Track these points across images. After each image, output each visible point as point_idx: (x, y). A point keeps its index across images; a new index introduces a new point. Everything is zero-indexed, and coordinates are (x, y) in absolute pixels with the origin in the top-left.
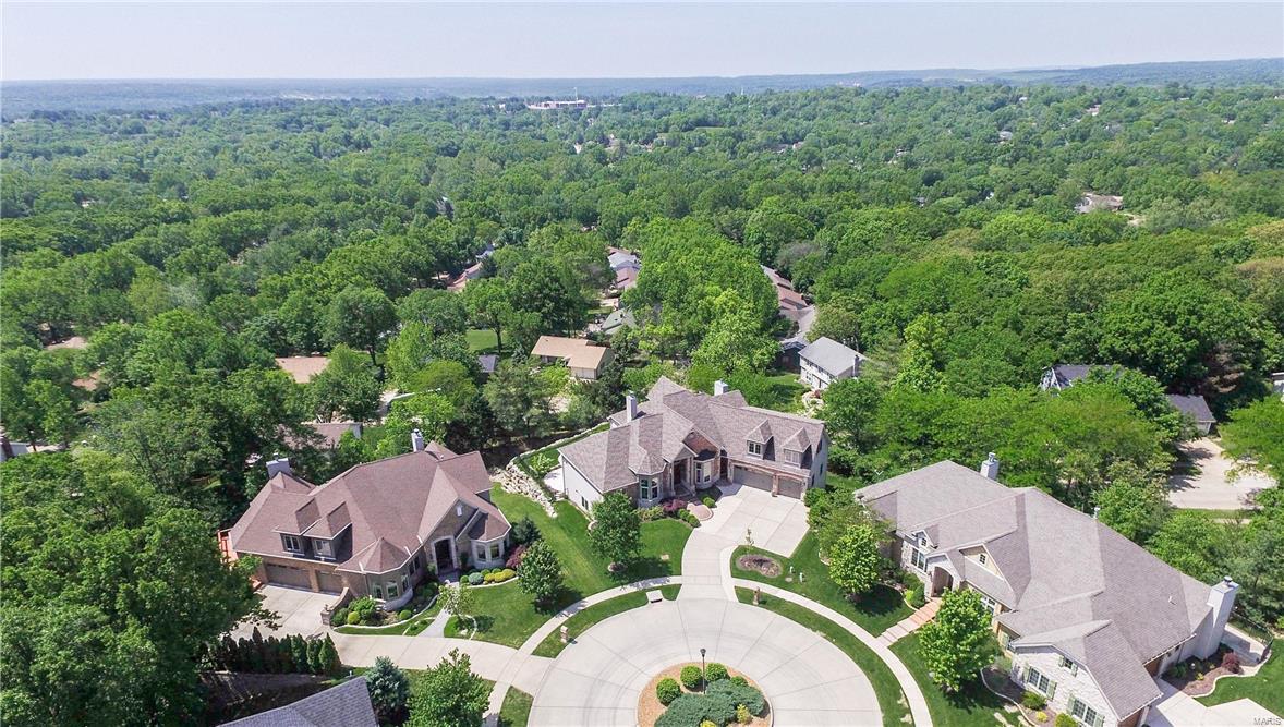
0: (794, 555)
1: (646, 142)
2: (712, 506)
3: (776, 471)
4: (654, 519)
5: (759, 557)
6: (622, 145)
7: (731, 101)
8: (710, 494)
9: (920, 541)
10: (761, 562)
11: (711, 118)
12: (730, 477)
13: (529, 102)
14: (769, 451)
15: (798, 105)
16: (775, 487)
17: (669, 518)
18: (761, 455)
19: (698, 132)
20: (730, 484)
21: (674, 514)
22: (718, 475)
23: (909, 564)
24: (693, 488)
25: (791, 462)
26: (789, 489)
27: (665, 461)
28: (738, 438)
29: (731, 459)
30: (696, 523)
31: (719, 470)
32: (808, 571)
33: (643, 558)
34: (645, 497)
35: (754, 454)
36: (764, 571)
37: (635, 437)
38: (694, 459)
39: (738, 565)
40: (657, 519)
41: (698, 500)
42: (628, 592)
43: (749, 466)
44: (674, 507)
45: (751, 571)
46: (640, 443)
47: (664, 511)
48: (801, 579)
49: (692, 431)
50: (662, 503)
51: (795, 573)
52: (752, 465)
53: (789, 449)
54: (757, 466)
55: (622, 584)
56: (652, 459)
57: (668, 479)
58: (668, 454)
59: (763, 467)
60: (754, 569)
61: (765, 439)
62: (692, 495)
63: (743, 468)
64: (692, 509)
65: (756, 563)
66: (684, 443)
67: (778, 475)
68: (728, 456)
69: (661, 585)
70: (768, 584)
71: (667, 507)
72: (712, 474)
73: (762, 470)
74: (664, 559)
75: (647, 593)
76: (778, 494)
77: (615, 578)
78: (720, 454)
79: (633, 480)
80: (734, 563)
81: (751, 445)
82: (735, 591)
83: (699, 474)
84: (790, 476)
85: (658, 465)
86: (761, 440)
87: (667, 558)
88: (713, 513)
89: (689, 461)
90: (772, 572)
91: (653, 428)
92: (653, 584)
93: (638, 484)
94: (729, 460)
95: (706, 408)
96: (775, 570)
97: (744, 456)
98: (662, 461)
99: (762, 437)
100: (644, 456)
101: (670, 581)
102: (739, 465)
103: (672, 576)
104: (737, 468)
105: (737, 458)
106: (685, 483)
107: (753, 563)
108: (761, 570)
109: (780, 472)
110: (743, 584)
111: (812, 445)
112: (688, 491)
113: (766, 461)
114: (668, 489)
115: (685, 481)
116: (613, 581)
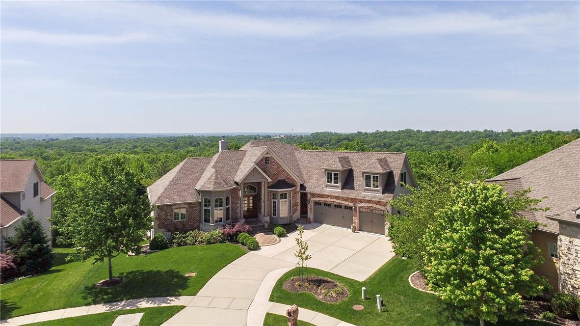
0: (372, 279)
2: (281, 235)
3: (355, 201)
4: (209, 243)
5: (313, 276)
8: (290, 227)
10: (319, 283)
12: (310, 215)
14: (348, 180)
16: (356, 220)
17: (228, 243)
18: (339, 184)
20: (310, 222)
21: (232, 238)
22: (297, 214)
24: (267, 219)
25: (372, 188)
26: (372, 222)
27: (236, 183)
28: (318, 174)
29: (310, 194)
30: (256, 247)
31: (299, 208)
32: (393, 298)
33: (158, 272)
34: (207, 220)
35: (333, 184)
36: (321, 293)
37: (212, 163)
38: (269, 187)
39: (286, 286)
40: (214, 243)
41: (269, 230)
42: (90, 313)
43: (329, 199)
44: (235, 230)
45: (302, 294)
46: (214, 167)
47: (223, 234)
48: (379, 308)
49: (267, 156)
50: (224, 226)
51: (370, 299)
52: (332, 197)
53: (368, 170)
54: (336, 198)
55: (95, 303)
56: (219, 176)
57: (239, 205)
58: (239, 177)
59: (342, 198)
60: (307, 291)
61: (343, 167)
62: (264, 226)
63: (323, 204)
64: (259, 237)
65: (311, 283)
66: (257, 165)
67: (358, 205)
68: (308, 190)
69: (156, 305)
70: (323, 312)
71: (227, 230)
72: (291, 211)
73: (341, 202)
74: (187, 275)
75: (119, 317)
76: (360, 230)
77: (94, 294)
78: (299, 188)
79: (195, 199)
80: (282, 284)
81: (329, 175)
82: (265, 321)
83: (275, 206)
84: (371, 205)
85: (224, 183)
86: (338, 167)
87: (194, 274)
88: (280, 241)
89: (263, 187)
90: (332, 297)
91: (233, 159)
92: (144, 304)
93: (200, 203)
94: (309, 195)
95: (292, 154)
96: (338, 295)
97: (322, 188)
98: (233, 183)
99: (339, 164)
100: (211, 174)
101: (174, 302)
102: (318, 199)
103: (180, 295)
104: (316, 203)
105: (317, 191)
106: (260, 216)
107: (307, 284)
108: (316, 293)
109: (360, 201)
110: (282, 310)
111: (394, 172)
112: (261, 222)
113: (344, 190)
114: (238, 217)
115: (261, 213)
116: (85, 298)
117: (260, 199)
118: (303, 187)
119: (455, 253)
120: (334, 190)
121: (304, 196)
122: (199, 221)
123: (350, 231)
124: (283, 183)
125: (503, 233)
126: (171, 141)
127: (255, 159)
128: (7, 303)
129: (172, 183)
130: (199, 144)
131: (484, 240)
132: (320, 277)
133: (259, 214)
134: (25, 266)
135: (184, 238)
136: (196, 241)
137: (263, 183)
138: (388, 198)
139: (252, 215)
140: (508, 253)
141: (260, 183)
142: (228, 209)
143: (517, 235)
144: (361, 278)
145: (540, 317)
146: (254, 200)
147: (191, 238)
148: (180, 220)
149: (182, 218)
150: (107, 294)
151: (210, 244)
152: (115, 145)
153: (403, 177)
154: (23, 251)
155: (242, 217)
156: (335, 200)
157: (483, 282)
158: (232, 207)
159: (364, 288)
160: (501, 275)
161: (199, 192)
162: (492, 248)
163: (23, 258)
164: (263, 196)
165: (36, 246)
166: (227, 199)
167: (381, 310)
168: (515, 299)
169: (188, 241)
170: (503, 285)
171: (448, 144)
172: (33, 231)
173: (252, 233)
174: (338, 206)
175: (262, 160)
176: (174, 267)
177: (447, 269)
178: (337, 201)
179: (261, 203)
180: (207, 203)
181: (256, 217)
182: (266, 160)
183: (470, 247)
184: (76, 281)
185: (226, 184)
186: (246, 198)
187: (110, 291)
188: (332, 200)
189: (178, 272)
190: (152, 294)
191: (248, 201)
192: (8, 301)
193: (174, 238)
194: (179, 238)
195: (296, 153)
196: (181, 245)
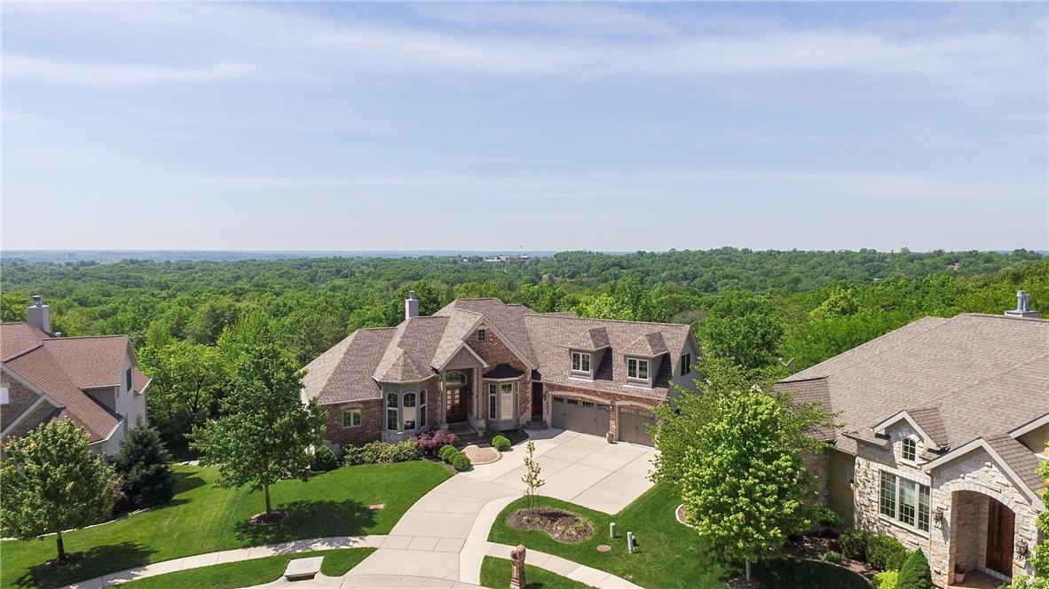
0: (626, 512)
1: (572, 277)
2: (503, 448)
3: (614, 397)
4: (397, 460)
5: (547, 508)
6: (550, 278)
7: (642, 256)
8: (516, 435)
9: (898, 448)
10: (554, 517)
11: (625, 263)
12: (547, 417)
13: (487, 258)
14: (603, 364)
15: (697, 258)
16: (613, 425)
17: (425, 460)
18: (591, 372)
19: (614, 270)
20: (546, 428)
21: (431, 453)
22: (528, 415)
23: (875, 513)
24: (482, 423)
25: (637, 378)
26: (637, 428)
27: (435, 370)
28: (560, 355)
29: (547, 385)
30: (466, 467)
31: (529, 405)
32: (650, 536)
33: (332, 503)
34: (392, 426)
35: (580, 371)
36: (556, 531)
37: (397, 339)
38: (484, 376)
39: (511, 522)
40: (404, 460)
41: (485, 440)
42: (252, 557)
43: (575, 394)
44: (434, 441)
45: (531, 532)
46: (400, 345)
47: (417, 447)
48: (630, 549)
49: (481, 328)
50: (418, 435)
51: (620, 538)
52: (579, 390)
53: (632, 353)
54: (585, 391)
55: (255, 544)
56: (409, 361)
57: (439, 403)
58: (440, 360)
59: (595, 393)
60: (538, 529)
61: (596, 345)
62: (477, 434)
63: (565, 401)
64: (471, 451)
65: (544, 518)
66: (466, 342)
67: (617, 403)
68: (543, 380)
69: (334, 548)
70: (558, 555)
71: (423, 441)
72: (518, 410)
73: (592, 398)
74: (371, 507)
75: (292, 561)
76: (619, 440)
77: (252, 533)
78: (529, 376)
79: (375, 395)
80: (504, 520)
81: (576, 358)
82: (482, 566)
83: (493, 404)
84: (636, 404)
85: (417, 371)
86: (590, 345)
87: (381, 506)
88: (501, 457)
89: (475, 376)
90: (571, 535)
91: (429, 331)
92: (319, 546)
93: (382, 401)
94: (544, 386)
95: (520, 321)
96: (579, 532)
97: (566, 377)
98: (429, 370)
99: (591, 342)
100: (398, 357)
101: (357, 543)
102: (559, 393)
103: (366, 534)
104: (556, 399)
105: (557, 381)
106: (471, 418)
107: (538, 519)
108: (551, 531)
109: (621, 397)
110: (505, 552)
111: (672, 354)
112: (472, 427)
113: (598, 381)
114: (438, 422)
115: (472, 414)
116: (240, 538)
117: (471, 393)
118: (536, 374)
119: (715, 482)
120: (582, 381)
121: (537, 388)
122: (381, 428)
123: (605, 440)
124: (506, 369)
125: (769, 458)
126: (302, 266)
127: (463, 333)
128: (136, 546)
129: (339, 370)
130: (353, 274)
131: (747, 466)
132: (556, 510)
133: (469, 415)
134: (140, 496)
135: (360, 453)
136: (378, 458)
137: (475, 370)
138: (661, 394)
139: (459, 416)
140: (773, 481)
141: (470, 371)
142: (423, 409)
143: (786, 461)
144: (612, 510)
145: (823, 558)
146: (461, 393)
147: (370, 453)
148: (352, 425)
149: (355, 424)
150: (269, 533)
151: (399, 461)
152: (200, 274)
153: (685, 361)
154: (134, 474)
155: (444, 419)
156: (583, 396)
157: (740, 515)
158: (428, 404)
159: (612, 524)
160: (761, 507)
161: (380, 385)
162: (755, 476)
163: (135, 484)
164: (475, 389)
165: (153, 467)
166: (422, 395)
167: (632, 550)
168: (774, 534)
169: (367, 458)
170: (763, 518)
171: (796, 274)
172: (146, 446)
173: (459, 445)
174: (587, 404)
175: (474, 334)
176: (352, 497)
177: (705, 499)
178: (587, 396)
179: (471, 399)
180: (393, 401)
181: (465, 419)
182: (480, 335)
183: (731, 475)
184: (219, 516)
185: (421, 373)
186: (449, 392)
187: (270, 528)
188: (579, 395)
189: (360, 503)
190: (329, 533)
191: (453, 395)
192: (136, 543)
193: (347, 454)
194: (352, 454)
195: (526, 319)
196: (357, 464)
